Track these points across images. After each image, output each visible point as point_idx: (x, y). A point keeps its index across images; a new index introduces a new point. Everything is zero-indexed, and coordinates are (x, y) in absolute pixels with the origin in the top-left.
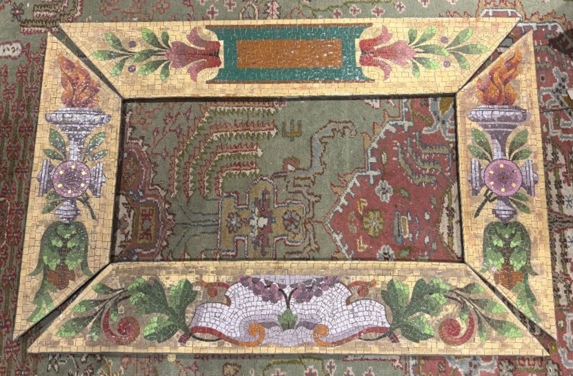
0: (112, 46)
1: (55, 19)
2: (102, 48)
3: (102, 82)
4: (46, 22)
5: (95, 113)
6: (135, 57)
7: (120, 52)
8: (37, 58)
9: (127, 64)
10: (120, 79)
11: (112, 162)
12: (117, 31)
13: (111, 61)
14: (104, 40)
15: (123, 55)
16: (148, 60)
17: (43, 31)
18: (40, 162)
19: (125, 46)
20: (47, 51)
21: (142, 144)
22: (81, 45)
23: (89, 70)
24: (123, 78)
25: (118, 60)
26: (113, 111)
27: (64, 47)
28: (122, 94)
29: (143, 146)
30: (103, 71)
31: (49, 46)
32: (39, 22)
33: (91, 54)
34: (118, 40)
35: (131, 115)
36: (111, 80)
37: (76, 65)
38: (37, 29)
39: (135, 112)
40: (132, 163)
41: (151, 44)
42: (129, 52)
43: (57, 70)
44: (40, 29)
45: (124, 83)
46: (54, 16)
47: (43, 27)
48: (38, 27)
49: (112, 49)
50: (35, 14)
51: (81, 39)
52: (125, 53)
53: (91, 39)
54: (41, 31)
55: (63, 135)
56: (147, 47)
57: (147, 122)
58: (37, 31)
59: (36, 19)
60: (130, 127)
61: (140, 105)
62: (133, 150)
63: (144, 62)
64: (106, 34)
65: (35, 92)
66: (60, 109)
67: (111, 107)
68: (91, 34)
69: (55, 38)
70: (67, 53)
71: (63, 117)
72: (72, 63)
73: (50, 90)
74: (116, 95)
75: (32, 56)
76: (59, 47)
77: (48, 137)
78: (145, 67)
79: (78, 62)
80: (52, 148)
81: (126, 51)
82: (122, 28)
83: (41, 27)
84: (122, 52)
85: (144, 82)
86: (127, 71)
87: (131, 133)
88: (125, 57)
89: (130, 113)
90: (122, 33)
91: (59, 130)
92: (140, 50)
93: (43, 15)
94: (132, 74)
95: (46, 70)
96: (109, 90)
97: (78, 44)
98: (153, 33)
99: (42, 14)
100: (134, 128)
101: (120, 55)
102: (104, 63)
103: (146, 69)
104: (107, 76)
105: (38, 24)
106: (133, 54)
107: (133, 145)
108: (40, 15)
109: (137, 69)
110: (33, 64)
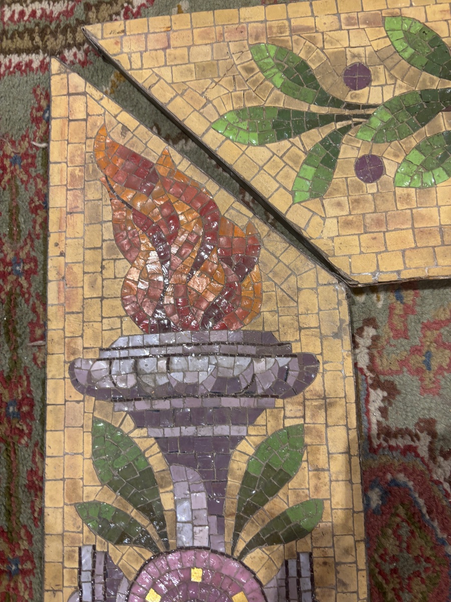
0: (284, 88)
1: (72, 21)
2: (250, 98)
3: (263, 229)
4: (43, 33)
5: (253, 350)
6: (376, 123)
7: (315, 108)
8: (26, 155)
9: (349, 152)
10: (331, 211)
11: (347, 551)
12: (293, 31)
13: (285, 144)
14: (249, 70)
15: (326, 119)
16: (426, 130)
17: (35, 65)
18: (71, 557)
19: (334, 86)
20: (55, 125)
21: (431, 450)
22: (169, 95)
23: (211, 188)
24: (339, 204)
25: (314, 137)
26: (322, 337)
27: (112, 106)
28: (345, 270)
29: (433, 458)
30: (263, 184)
31: (58, 108)
32: (21, 36)
33: (212, 126)
34: (303, 66)
35: (375, 339)
36: (297, 217)
37: (162, 171)
38: (15, 59)
39: (385, 331)
40: (404, 531)
41: (427, 68)
42: (350, 106)
43: (95, 191)
44: (25, 58)
45: (348, 224)
46: (68, 13)
47: (35, 50)
48: (19, 52)
49: (283, 102)
50: (8, 14)
51: (166, 73)
52: (336, 111)
53: (203, 70)
54: (29, 64)
55: (143, 444)
56: (412, 82)
57: (434, 364)
58: (18, 66)
59: (12, 27)
60: (377, 384)
61: (400, 298)
62: (401, 477)
63: (413, 141)
64: (255, 48)
65: (28, 274)
66: (122, 342)
67: (313, 322)
68: (203, 54)
69: (77, 80)
70: (125, 129)
71: (136, 370)
72: (147, 164)
73: (77, 269)
74: (325, 276)
75: (9, 149)
76: (95, 109)
77: (88, 449)
78: (417, 158)
79: (166, 155)
80: (110, 499)
81: (337, 103)
82: (310, 22)
83: (28, 51)
84: (324, 110)
85: (423, 217)
86: (353, 176)
87: (383, 411)
88: (339, 125)
89: (370, 332)
90: (312, 40)
91: (128, 425)
92: (388, 97)
93: (34, 13)
94: (372, 188)
95: (58, 199)
96: (292, 256)
97: (161, 94)
98: (425, 30)
99: (28, 12)
100: (392, 391)
101: (315, 122)
102: (261, 154)
103: (426, 167)
104: (280, 202)
105: (19, 43)
106: (362, 112)
107: (397, 459)
108: (22, 13)
109: (390, 168)
110: (13, 177)
